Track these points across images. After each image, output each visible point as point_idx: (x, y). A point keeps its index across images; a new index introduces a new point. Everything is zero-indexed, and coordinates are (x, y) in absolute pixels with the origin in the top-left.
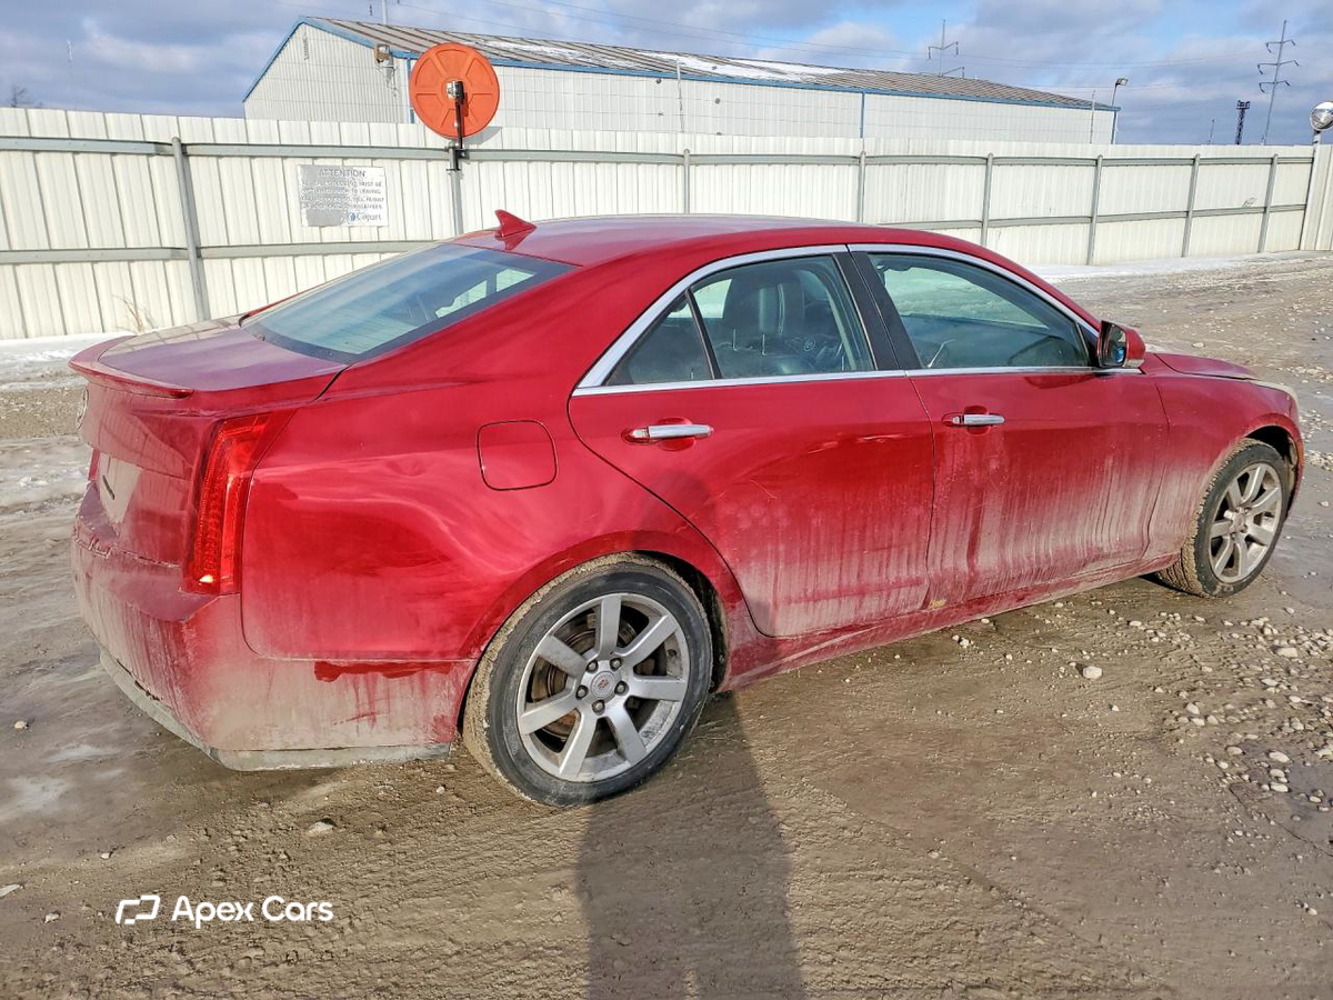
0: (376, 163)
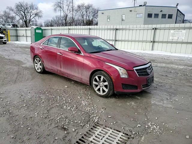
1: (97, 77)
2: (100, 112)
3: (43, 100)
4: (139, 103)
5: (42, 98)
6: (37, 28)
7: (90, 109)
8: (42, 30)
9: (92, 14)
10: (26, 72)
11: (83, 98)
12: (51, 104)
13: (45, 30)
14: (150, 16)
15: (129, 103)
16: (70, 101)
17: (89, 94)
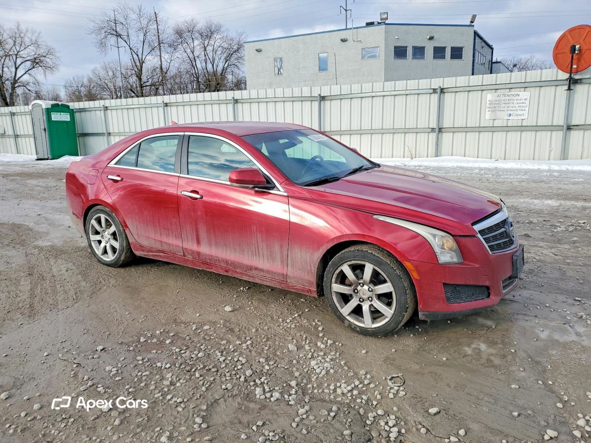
0: (527, 89)
1: (346, 269)
2: (391, 396)
3: (169, 375)
4: (499, 342)
5: (159, 364)
6: (57, 108)
7: (349, 388)
8: (72, 112)
9: (222, 53)
10: (60, 268)
11: (307, 347)
12: (204, 389)
13: (81, 110)
14: (400, 52)
15: (469, 346)
16: (267, 367)
17: (320, 329)
